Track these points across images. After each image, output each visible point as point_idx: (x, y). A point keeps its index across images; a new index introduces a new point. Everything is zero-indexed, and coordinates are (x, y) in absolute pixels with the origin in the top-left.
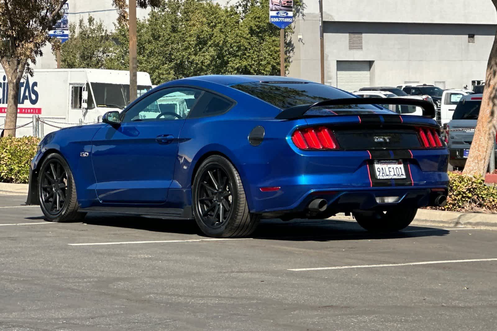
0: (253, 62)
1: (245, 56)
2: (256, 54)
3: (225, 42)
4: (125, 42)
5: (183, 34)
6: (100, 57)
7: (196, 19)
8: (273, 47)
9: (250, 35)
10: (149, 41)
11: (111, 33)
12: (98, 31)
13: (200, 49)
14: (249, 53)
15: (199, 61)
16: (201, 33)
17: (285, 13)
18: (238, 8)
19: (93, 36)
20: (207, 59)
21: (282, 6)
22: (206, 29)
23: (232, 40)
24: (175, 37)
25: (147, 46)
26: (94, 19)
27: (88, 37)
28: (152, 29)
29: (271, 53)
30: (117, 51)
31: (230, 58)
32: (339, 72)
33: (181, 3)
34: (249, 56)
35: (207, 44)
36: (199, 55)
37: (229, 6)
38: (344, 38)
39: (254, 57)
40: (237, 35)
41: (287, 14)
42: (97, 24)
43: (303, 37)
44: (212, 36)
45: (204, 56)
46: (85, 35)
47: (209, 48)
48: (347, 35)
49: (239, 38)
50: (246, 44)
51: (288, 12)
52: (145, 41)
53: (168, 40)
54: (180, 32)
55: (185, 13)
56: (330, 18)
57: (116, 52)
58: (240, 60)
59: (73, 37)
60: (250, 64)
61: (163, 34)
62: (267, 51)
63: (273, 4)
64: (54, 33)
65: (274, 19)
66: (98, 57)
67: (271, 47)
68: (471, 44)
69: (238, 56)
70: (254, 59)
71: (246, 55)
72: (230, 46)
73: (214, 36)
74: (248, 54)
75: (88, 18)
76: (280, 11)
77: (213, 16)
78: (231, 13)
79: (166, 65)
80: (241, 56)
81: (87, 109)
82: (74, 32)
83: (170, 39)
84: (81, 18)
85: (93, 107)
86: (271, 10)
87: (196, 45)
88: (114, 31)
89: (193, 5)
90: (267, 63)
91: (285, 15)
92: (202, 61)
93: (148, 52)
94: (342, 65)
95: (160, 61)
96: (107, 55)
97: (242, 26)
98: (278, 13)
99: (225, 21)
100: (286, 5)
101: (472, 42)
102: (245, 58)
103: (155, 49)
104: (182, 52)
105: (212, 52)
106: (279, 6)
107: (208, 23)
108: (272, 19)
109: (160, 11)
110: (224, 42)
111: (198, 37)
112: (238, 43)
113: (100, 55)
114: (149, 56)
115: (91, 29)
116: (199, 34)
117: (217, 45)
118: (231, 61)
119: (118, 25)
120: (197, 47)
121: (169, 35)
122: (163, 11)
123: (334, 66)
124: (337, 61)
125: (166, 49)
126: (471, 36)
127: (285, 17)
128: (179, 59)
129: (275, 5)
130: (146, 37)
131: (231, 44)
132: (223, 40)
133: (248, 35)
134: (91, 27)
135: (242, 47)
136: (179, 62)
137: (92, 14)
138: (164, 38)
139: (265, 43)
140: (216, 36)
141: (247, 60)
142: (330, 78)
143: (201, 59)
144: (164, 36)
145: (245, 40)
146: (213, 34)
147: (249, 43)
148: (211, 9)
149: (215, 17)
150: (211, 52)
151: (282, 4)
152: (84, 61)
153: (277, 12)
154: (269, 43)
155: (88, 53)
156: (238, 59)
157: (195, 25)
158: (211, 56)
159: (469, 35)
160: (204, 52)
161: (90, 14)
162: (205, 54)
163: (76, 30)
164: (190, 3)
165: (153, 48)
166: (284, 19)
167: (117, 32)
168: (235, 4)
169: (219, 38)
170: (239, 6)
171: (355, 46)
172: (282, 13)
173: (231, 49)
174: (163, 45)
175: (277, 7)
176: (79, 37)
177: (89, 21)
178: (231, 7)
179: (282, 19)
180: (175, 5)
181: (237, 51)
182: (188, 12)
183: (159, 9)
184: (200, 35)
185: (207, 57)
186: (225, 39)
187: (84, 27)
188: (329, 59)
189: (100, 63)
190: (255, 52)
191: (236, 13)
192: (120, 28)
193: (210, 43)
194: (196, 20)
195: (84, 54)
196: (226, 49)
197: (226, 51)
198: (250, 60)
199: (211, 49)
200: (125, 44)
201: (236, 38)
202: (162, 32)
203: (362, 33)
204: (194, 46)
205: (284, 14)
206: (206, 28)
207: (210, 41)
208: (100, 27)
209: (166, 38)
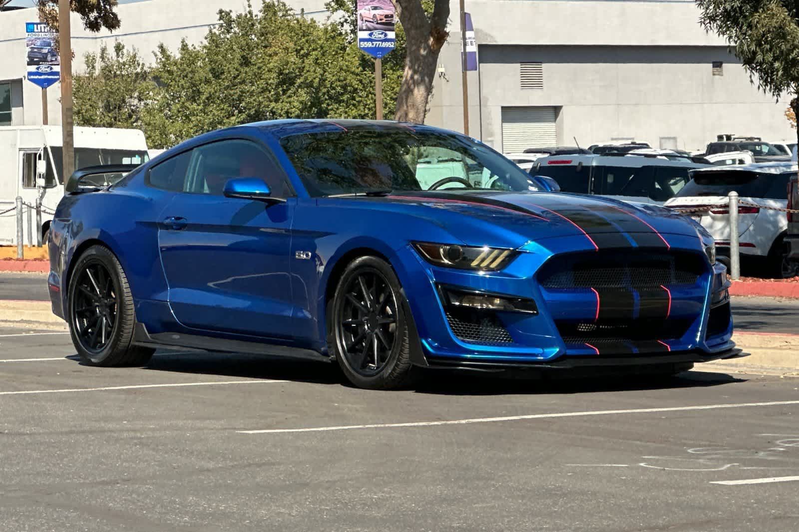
0: (366, 111)
1: (355, 102)
2: (372, 99)
3: (323, 80)
4: (172, 81)
5: (259, 68)
6: (134, 106)
7: (279, 44)
8: (398, 86)
9: (361, 68)
10: (206, 81)
11: (150, 68)
12: (130, 65)
13: (284, 92)
14: (361, 97)
15: (282, 110)
16: (285, 67)
17: (382, 34)
18: (342, 26)
19: (123, 73)
20: (294, 107)
21: (378, 23)
22: (292, 60)
23: (333, 76)
24: (246, 73)
25: (203, 88)
26: (123, 47)
27: (115, 76)
28: (211, 62)
29: (395, 97)
30: (160, 96)
31: (331, 105)
32: (506, 125)
33: (256, 20)
34: (359, 102)
35: (295, 83)
36: (283, 102)
37: (329, 23)
38: (512, 71)
39: (368, 102)
40: (341, 69)
41: (386, 35)
42: (129, 54)
43: (446, 70)
44: (303, 71)
45: (290, 103)
46: (110, 72)
47: (297, 91)
48: (518, 66)
49: (344, 74)
50: (355, 83)
51: (387, 32)
52: (201, 80)
53: (235, 78)
54: (255, 65)
55: (262, 35)
56: (489, 39)
57: (158, 98)
58: (347, 108)
59: (92, 75)
60: (363, 113)
61: (228, 68)
62: (389, 93)
63: (362, 20)
64: (36, 71)
65: (365, 43)
66: (130, 106)
67: (395, 86)
68: (717, 77)
69: (343, 101)
70: (367, 106)
71: (355, 100)
72: (331, 86)
73: (305, 71)
74: (357, 99)
75: (115, 45)
76: (376, 31)
77: (304, 40)
78: (332, 34)
79: (234, 118)
80: (347, 101)
81: (45, 188)
82: (93, 67)
83: (238, 76)
84: (103, 46)
85: (54, 185)
86: (360, 30)
87: (277, 86)
88: (154, 65)
89: (275, 21)
90: (390, 112)
91: (382, 36)
92: (288, 109)
93: (204, 97)
94: (511, 114)
95: (224, 111)
96: (145, 104)
97: (348, 54)
98: (371, 35)
99: (322, 48)
100: (384, 21)
101: (719, 75)
102: (354, 105)
103: (216, 92)
104: (258, 97)
105: (304, 96)
106: (373, 22)
107: (296, 51)
108: (361, 43)
109: (223, 33)
110: (320, 80)
111: (280, 73)
112: (342, 81)
113: (135, 104)
114: (206, 105)
115: (118, 62)
116: (282, 68)
117: (310, 85)
118: (332, 109)
119: (160, 56)
120: (279, 88)
121: (237, 70)
122: (229, 32)
123: (497, 115)
124: (503, 108)
125: (232, 92)
126: (718, 65)
127: (382, 41)
128: (253, 107)
129: (366, 21)
130: (201, 74)
131: (332, 84)
132: (320, 76)
133: (358, 68)
134: (120, 59)
135: (349, 88)
136: (252, 112)
137: (120, 39)
138: (229, 75)
139: (386, 81)
140: (308, 71)
141: (356, 108)
142: (491, 135)
143: (286, 108)
144: (229, 72)
145: (355, 76)
146: (304, 68)
147: (361, 81)
148: (301, 28)
149: (307, 41)
150: (301, 96)
151: (377, 20)
152: (110, 112)
153: (369, 32)
154: (392, 81)
155: (115, 100)
156: (343, 106)
157: (277, 54)
158: (301, 102)
159: (713, 63)
160: (290, 97)
161: (118, 38)
162: (292, 99)
163: (96, 65)
164: (271, 18)
165: (213, 91)
166: (381, 43)
167: (159, 66)
168: (339, 21)
169: (313, 74)
170: (345, 24)
171: (531, 83)
172: (377, 35)
173: (333, 91)
174: (228, 86)
175: (369, 24)
176: (100, 76)
177: (116, 50)
178: (332, 24)
179: (378, 43)
180: (247, 23)
181: (342, 94)
182: (267, 34)
183: (223, 30)
184: (284, 70)
185: (295, 104)
186: (322, 75)
187: (108, 59)
188: (489, 104)
189: (134, 117)
190: (370, 95)
191: (341, 34)
192: (163, 60)
193: (299, 81)
194: (279, 47)
195: (108, 102)
196: (324, 90)
197: (324, 94)
198: (362, 108)
199: (302, 92)
200: (171, 86)
201: (339, 74)
202: (226, 66)
203: (541, 63)
204: (274, 87)
205: (380, 36)
206: (293, 58)
207: (299, 78)
208: (133, 59)
209: (233, 75)
